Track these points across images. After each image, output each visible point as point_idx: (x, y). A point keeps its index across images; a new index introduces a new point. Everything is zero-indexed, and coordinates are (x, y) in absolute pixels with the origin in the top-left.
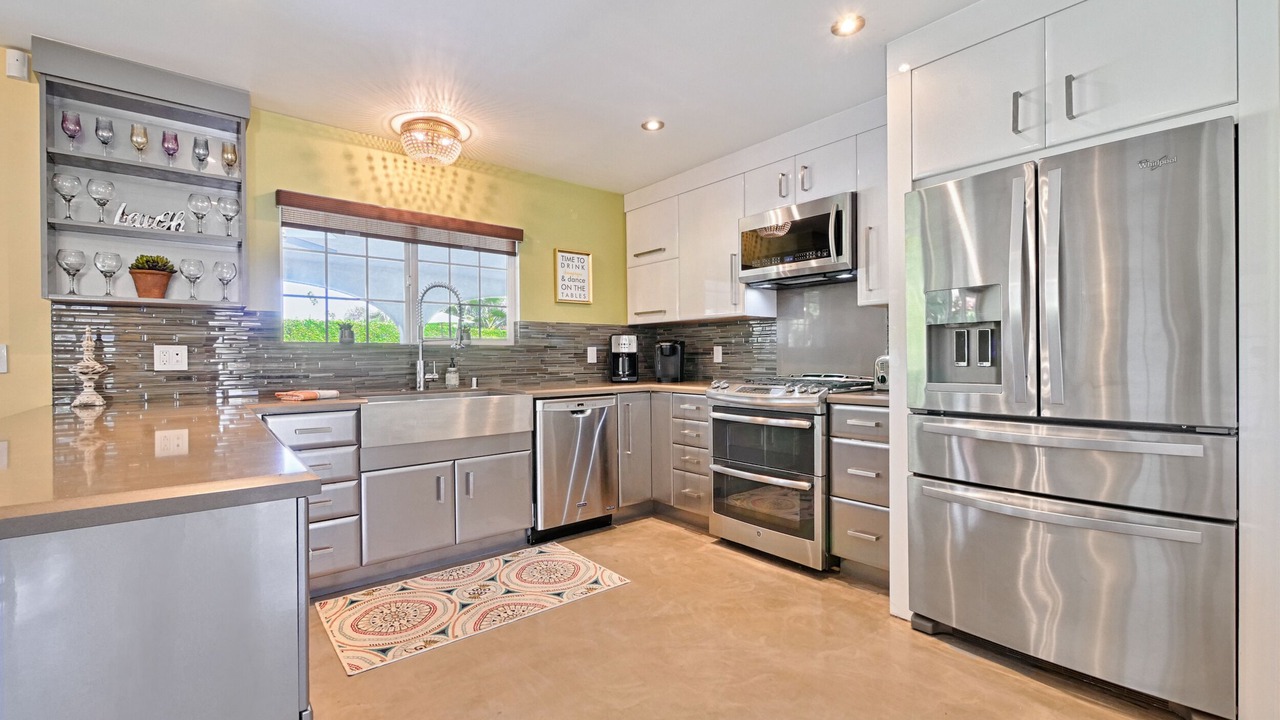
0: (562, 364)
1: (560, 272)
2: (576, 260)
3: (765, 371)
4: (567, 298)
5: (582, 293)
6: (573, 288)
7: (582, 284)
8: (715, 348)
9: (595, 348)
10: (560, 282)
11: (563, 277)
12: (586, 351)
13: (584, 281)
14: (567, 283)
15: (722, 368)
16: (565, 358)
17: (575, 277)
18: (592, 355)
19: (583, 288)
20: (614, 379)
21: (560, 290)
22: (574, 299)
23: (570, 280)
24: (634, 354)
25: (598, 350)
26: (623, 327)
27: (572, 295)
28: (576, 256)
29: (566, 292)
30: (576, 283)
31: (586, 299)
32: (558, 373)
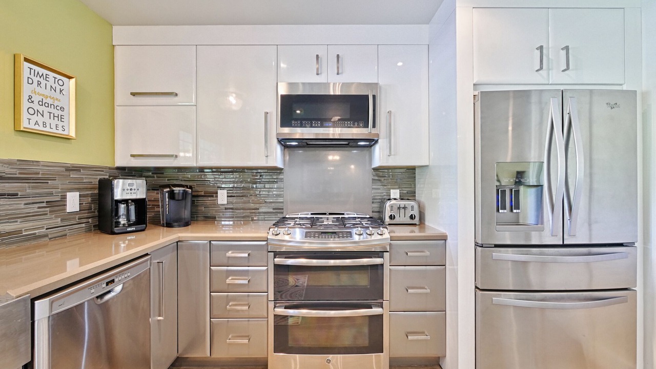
0: (26, 217)
1: (26, 90)
2: (51, 80)
3: (272, 210)
4: (37, 127)
5: (60, 124)
6: (46, 115)
7: (60, 113)
8: (219, 192)
9: (78, 194)
10: (25, 104)
11: (30, 98)
12: (64, 198)
13: (62, 109)
14: (36, 106)
15: (226, 209)
16: (34, 208)
17: (50, 101)
18: (73, 202)
19: (61, 118)
20: (116, 230)
21: (25, 116)
22: (48, 129)
23: (41, 103)
24: (144, 200)
25: (80, 196)
26: (110, 168)
27: (44, 124)
28: (52, 74)
29: (34, 118)
30: (52, 110)
31: (65, 133)
32: (20, 231)
